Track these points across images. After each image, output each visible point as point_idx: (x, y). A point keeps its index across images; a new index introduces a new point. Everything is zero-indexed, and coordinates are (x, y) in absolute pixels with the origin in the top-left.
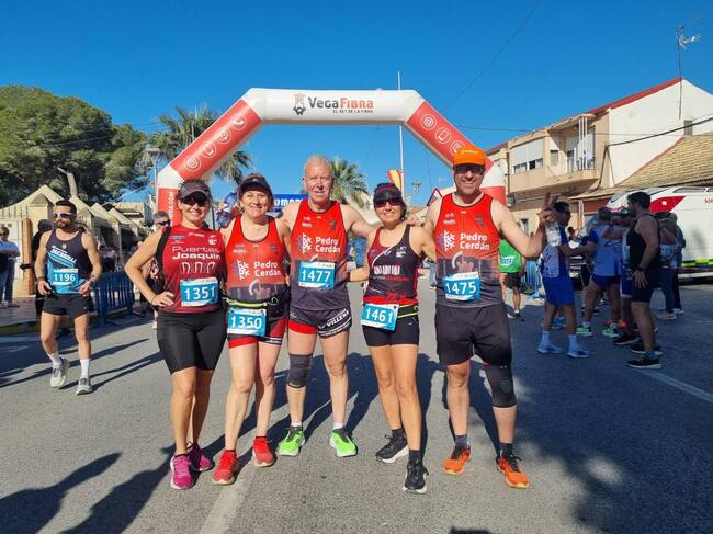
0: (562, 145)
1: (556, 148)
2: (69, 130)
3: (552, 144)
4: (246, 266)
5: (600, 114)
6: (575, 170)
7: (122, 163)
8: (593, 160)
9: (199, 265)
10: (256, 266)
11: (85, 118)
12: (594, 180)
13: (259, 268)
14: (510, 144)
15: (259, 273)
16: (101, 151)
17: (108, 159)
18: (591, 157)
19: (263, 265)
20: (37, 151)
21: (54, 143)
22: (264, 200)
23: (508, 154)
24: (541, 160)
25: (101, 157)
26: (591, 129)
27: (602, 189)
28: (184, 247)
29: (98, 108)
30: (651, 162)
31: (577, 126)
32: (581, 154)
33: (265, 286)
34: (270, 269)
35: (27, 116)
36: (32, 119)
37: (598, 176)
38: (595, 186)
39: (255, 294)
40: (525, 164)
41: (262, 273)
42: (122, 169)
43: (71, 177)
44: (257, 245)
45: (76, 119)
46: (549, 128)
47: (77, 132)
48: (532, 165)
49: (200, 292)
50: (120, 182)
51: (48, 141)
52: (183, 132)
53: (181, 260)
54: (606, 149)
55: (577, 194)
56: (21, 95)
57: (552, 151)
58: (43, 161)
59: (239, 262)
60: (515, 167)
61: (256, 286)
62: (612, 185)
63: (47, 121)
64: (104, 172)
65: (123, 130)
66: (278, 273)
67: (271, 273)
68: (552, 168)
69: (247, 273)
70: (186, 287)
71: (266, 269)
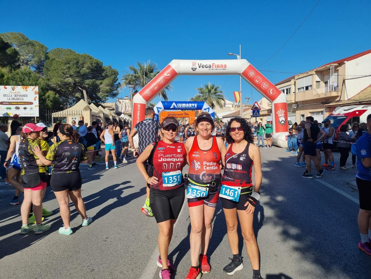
0: (322, 79)
1: (319, 80)
2: (84, 70)
3: (317, 78)
4: (199, 163)
5: (341, 63)
6: (328, 91)
7: (107, 85)
8: (338, 86)
9: (172, 165)
10: (204, 164)
11: (91, 64)
12: (337, 97)
13: (206, 165)
14: (296, 78)
15: (206, 168)
16: (98, 80)
17: (101, 83)
18: (336, 85)
19: (208, 164)
20: (70, 80)
21: (77, 76)
22: (209, 127)
23: (295, 82)
24: (311, 86)
25: (98, 82)
26: (336, 71)
27: (341, 101)
28: (165, 154)
29: (97, 59)
30: (367, 88)
31: (330, 69)
32: (331, 84)
33: (209, 175)
34: (211, 166)
35: (66, 64)
36: (68, 65)
37: (339, 95)
38: (338, 99)
39: (203, 179)
40: (303, 88)
41: (208, 168)
42: (108, 88)
43: (84, 92)
44: (205, 153)
45: (87, 65)
46: (316, 70)
47: (88, 71)
48: (307, 88)
49: (173, 179)
50: (106, 94)
51: (75, 75)
52: (140, 74)
53: (163, 162)
54: (344, 81)
55: (329, 103)
56: (62, 53)
57: (317, 82)
58: (72, 84)
59: (195, 161)
60: (299, 89)
61: (204, 175)
62: (346, 99)
63: (75, 66)
64: (99, 90)
65: (107, 69)
66: (216, 168)
67: (212, 168)
68: (317, 90)
69: (199, 167)
70: (165, 177)
71: (209, 166)
